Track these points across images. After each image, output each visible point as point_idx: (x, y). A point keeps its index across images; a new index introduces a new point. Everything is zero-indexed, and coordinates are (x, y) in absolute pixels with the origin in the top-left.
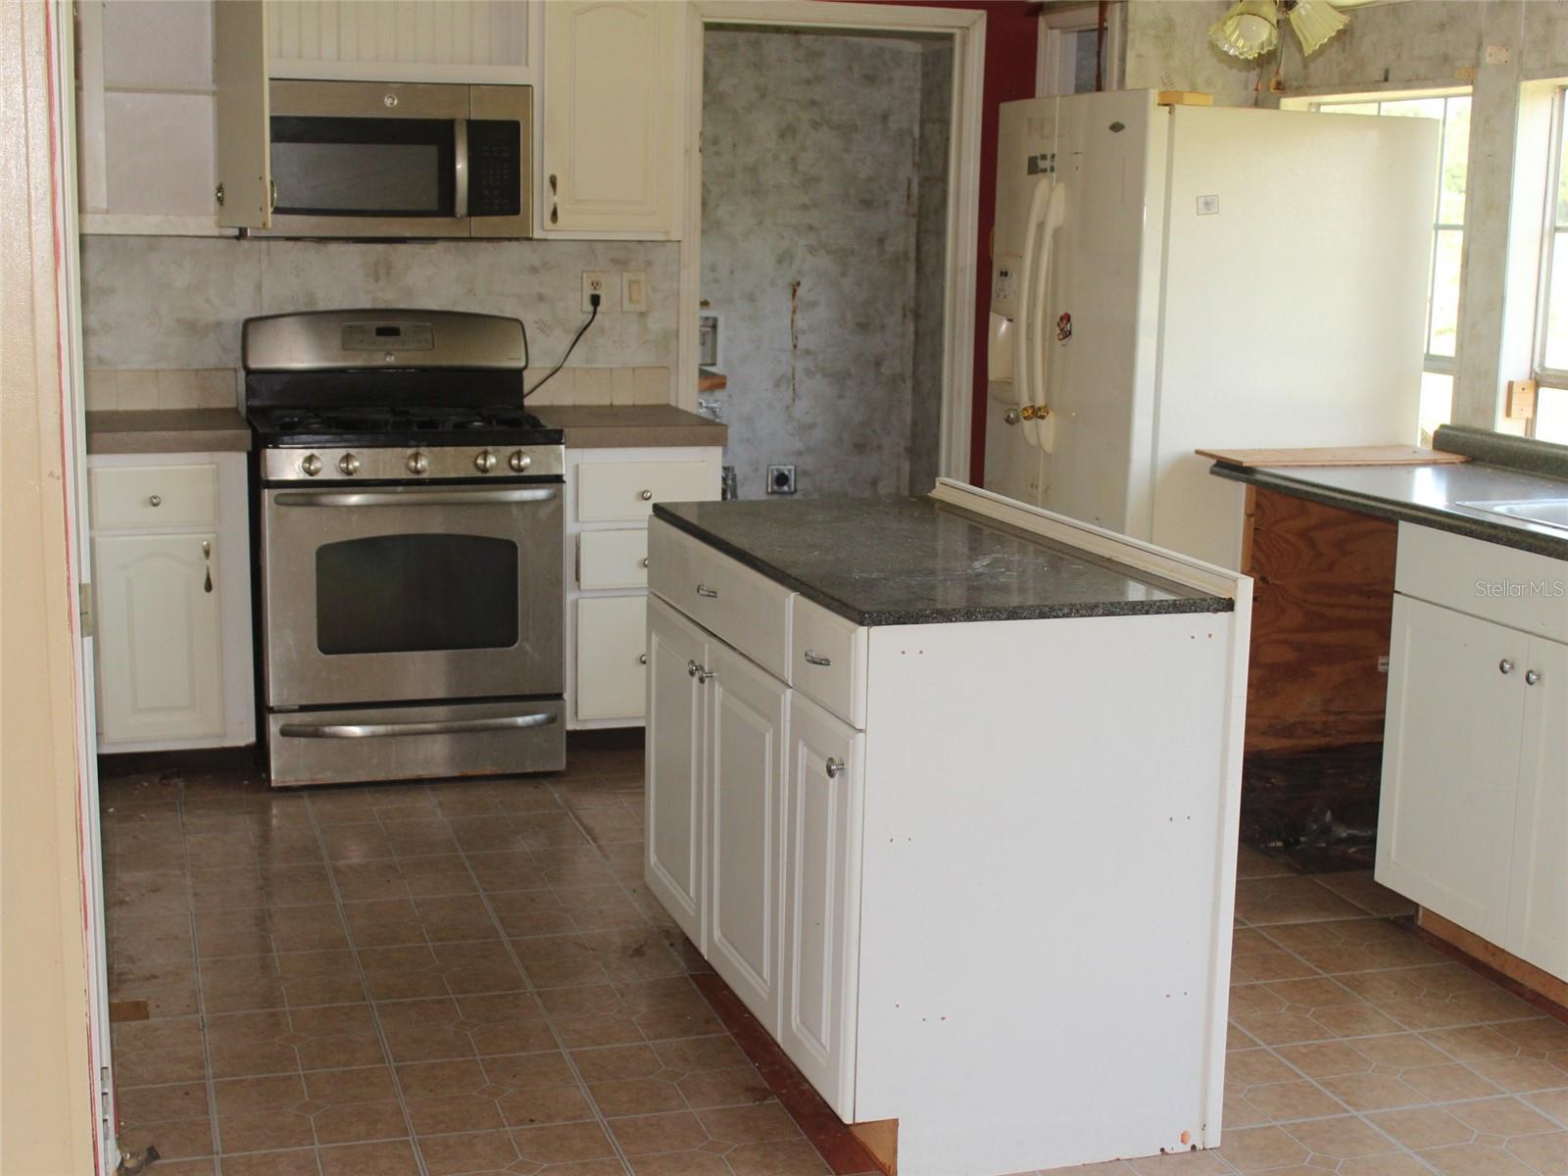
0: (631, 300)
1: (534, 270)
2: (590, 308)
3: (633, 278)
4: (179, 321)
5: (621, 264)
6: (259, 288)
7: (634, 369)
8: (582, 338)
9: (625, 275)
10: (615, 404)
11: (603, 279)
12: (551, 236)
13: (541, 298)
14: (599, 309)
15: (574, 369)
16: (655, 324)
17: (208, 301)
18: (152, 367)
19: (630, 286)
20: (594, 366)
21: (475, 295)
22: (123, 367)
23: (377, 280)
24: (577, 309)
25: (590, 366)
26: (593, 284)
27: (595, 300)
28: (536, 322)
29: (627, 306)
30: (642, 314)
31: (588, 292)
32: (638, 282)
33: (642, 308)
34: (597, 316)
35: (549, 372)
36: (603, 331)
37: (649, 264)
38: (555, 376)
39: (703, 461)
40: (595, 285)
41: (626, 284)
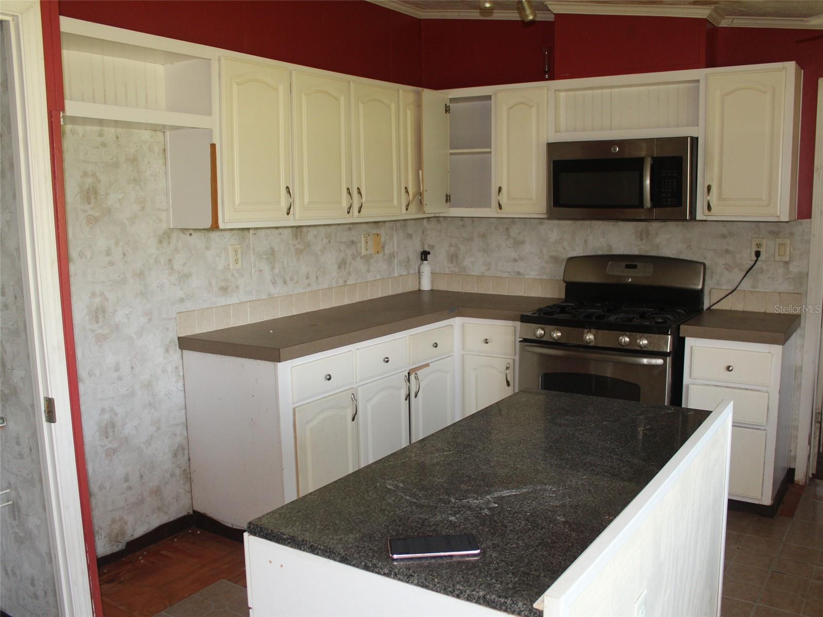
0: (779, 255)
1: (724, 236)
2: (755, 258)
3: (781, 242)
4: (551, 257)
5: (775, 234)
6: (586, 242)
7: (780, 293)
8: (749, 274)
9: (777, 240)
10: (767, 312)
11: (764, 242)
12: (709, 218)
13: (727, 251)
14: (759, 259)
15: (744, 291)
16: (794, 268)
17: (564, 248)
18: (539, 277)
19: (779, 246)
20: (757, 290)
21: (691, 249)
22: (527, 277)
23: (642, 240)
24: (747, 257)
25: (753, 290)
26: (757, 245)
27: (758, 254)
28: (724, 265)
29: (778, 258)
30: (786, 263)
31: (755, 249)
32: (784, 244)
33: (787, 259)
34: (757, 263)
35: (730, 291)
36: (762, 271)
37: (792, 234)
38: (733, 293)
39: (769, 352)
40: (759, 245)
41: (777, 245)
